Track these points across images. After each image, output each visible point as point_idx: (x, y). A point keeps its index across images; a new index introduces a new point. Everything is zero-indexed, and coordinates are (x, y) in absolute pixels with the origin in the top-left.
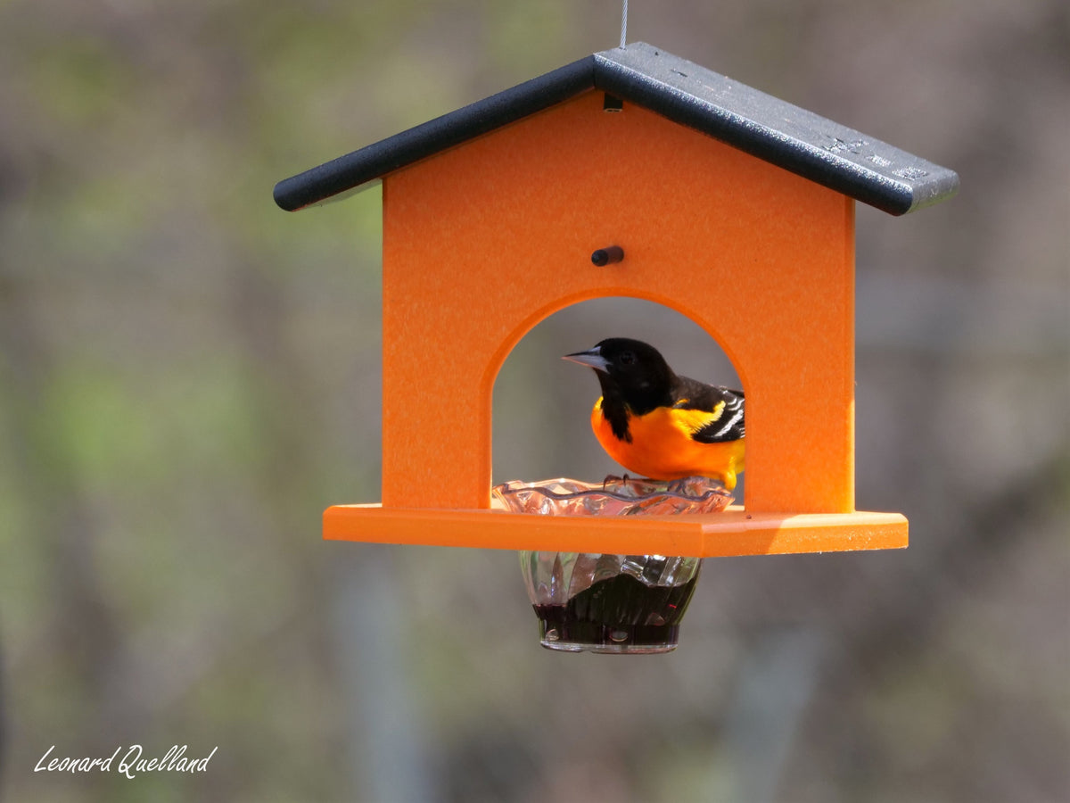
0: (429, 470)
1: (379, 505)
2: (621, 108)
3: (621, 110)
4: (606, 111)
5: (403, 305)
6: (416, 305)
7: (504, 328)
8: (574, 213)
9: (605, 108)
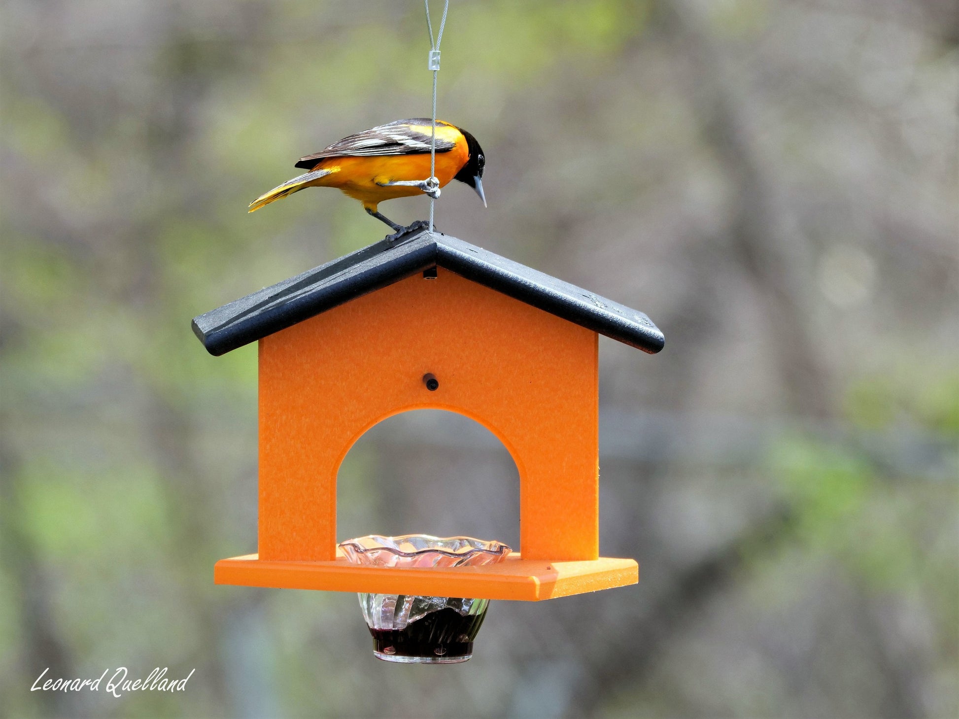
0: (295, 534)
1: (255, 557)
2: (436, 276)
3: (436, 278)
4: (425, 278)
5: (275, 418)
6: (284, 417)
7: (348, 433)
8: (399, 350)
9: (424, 277)
